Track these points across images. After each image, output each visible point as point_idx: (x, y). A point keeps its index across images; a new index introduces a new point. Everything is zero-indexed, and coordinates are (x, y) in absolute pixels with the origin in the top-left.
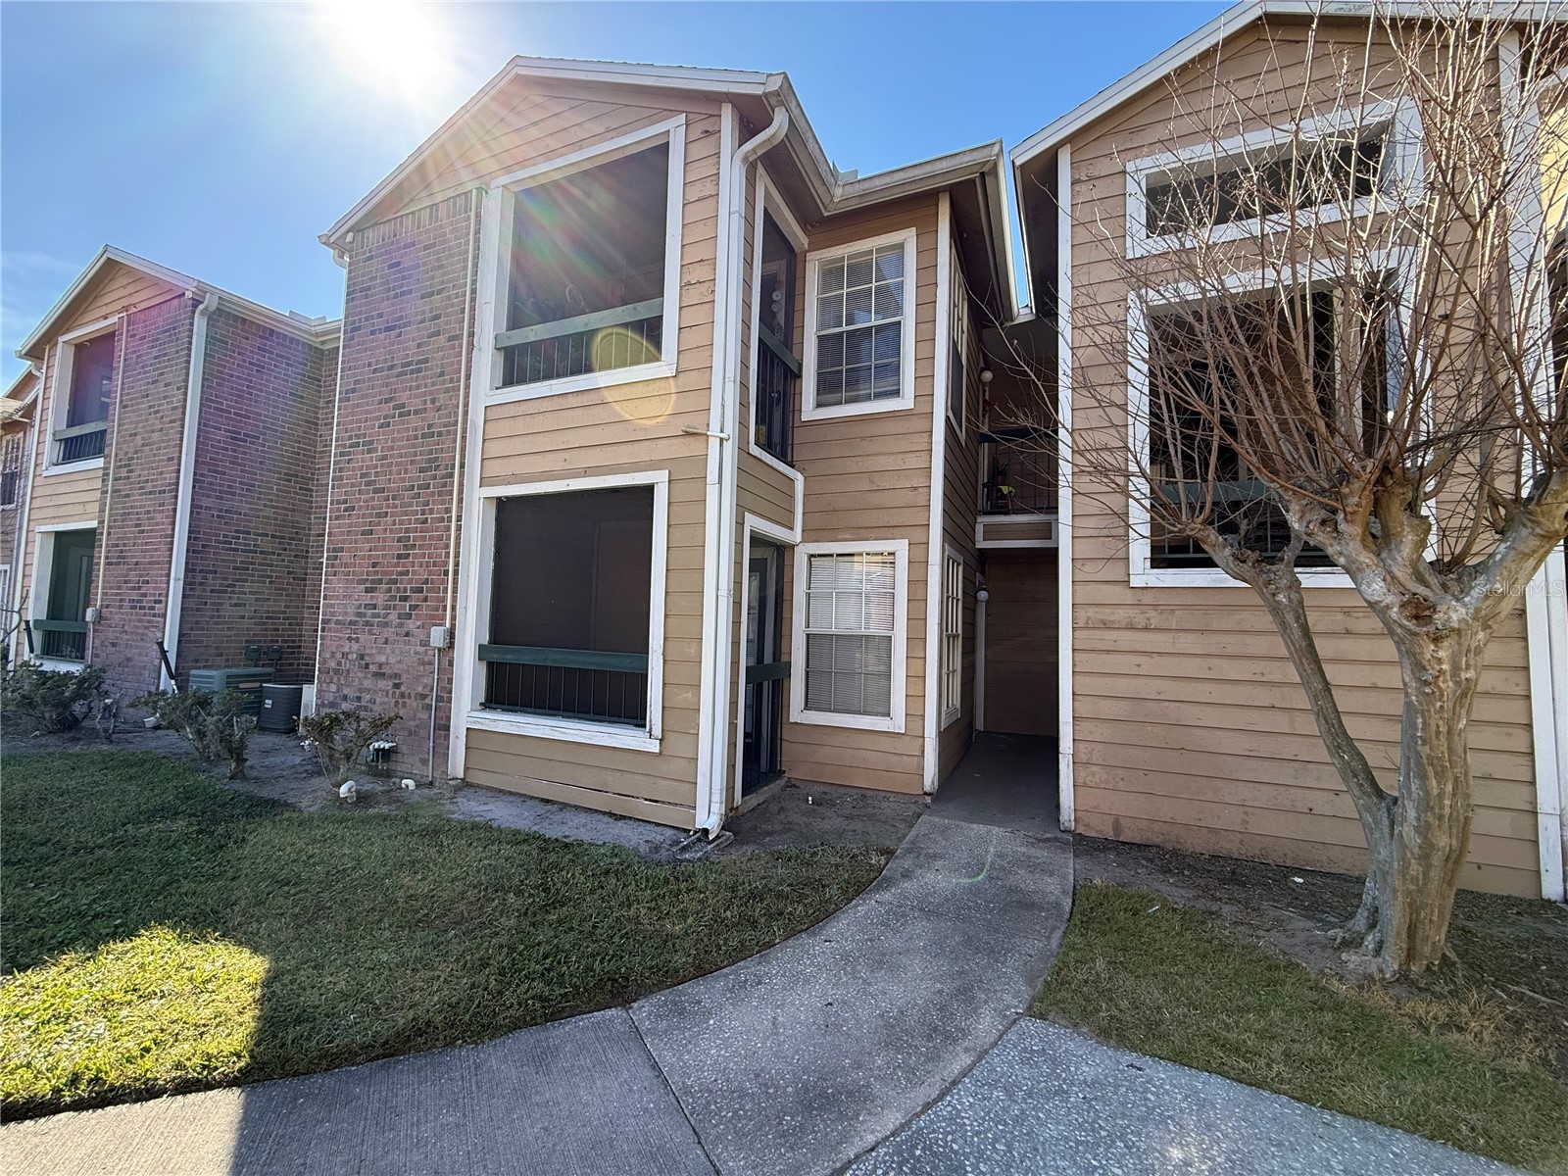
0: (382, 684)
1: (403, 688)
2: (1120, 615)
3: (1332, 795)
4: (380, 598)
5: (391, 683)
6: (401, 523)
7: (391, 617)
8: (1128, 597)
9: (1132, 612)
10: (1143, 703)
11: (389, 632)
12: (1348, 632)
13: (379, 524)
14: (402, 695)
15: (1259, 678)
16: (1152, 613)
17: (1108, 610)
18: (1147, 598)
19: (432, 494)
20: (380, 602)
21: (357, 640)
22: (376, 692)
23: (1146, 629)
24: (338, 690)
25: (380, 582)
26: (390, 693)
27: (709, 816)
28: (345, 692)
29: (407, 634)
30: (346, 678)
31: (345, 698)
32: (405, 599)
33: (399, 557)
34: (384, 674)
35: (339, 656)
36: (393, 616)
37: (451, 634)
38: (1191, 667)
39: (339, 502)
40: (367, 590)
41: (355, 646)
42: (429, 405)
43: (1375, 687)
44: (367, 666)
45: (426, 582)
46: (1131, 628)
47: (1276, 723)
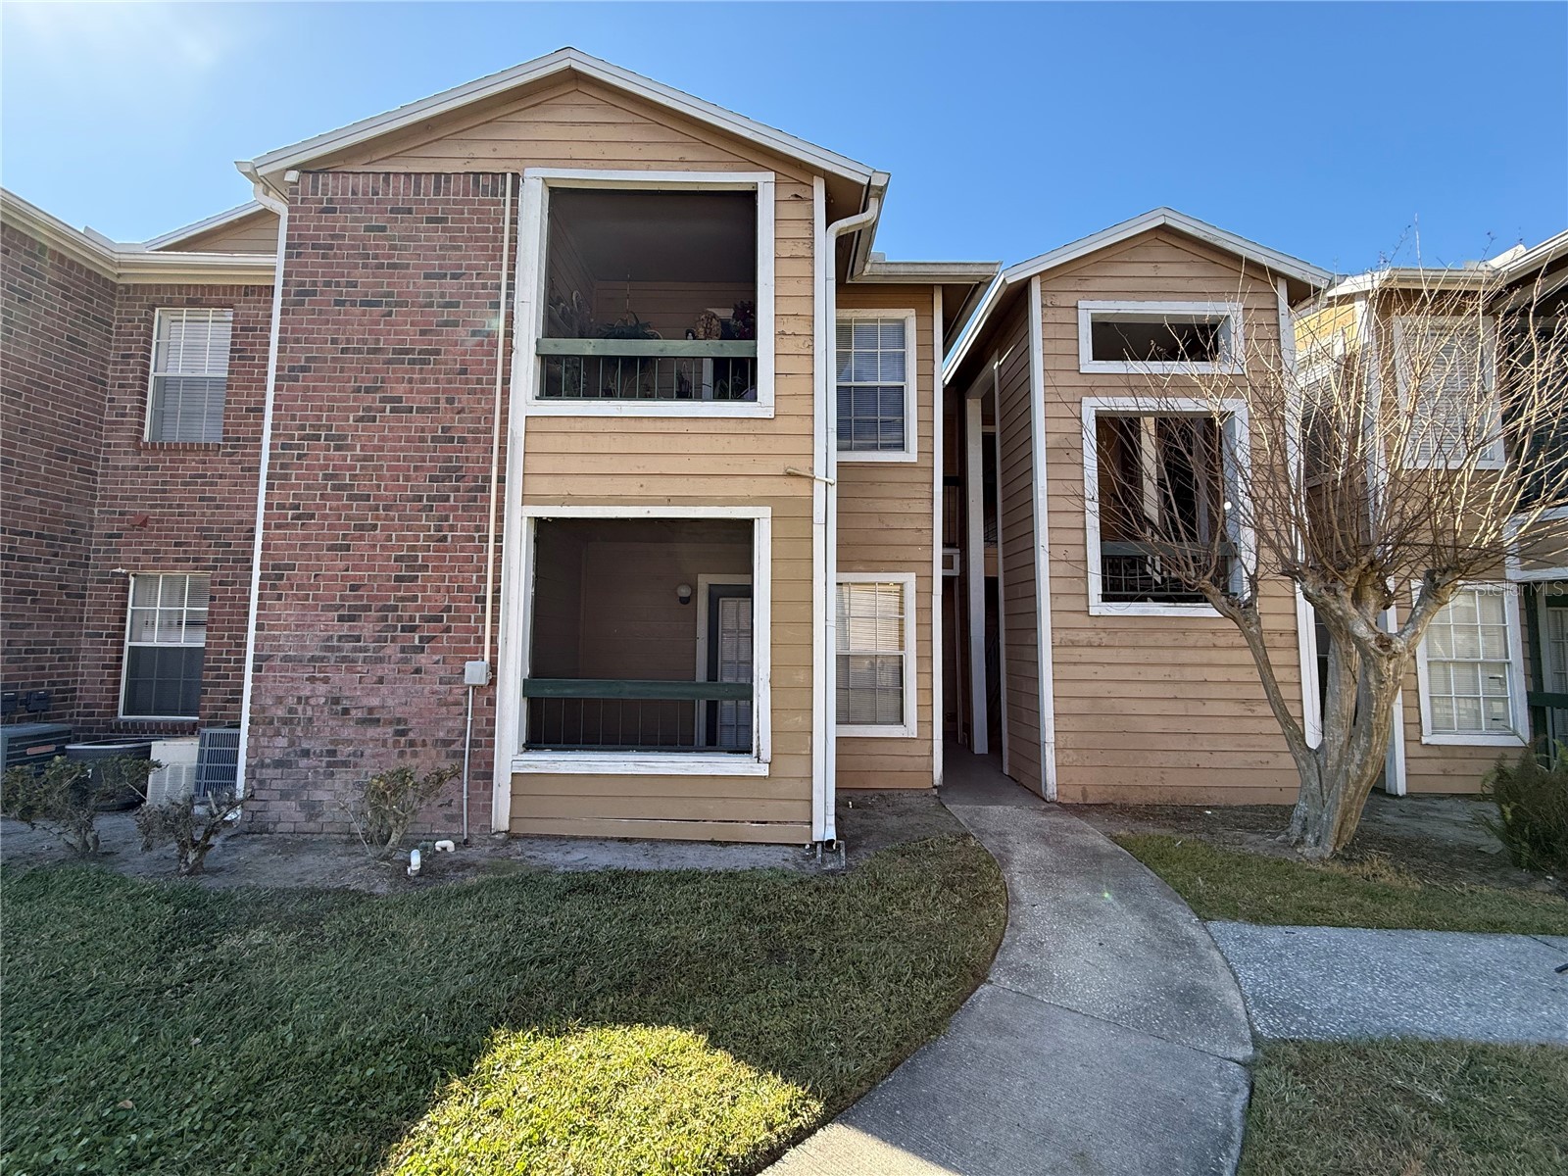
0: (372, 732)
1: (411, 735)
2: (1083, 636)
3: (1208, 754)
4: (367, 628)
5: (390, 730)
6: (404, 539)
7: (388, 651)
8: (1088, 623)
9: (1091, 634)
10: (1100, 701)
11: (386, 670)
12: (1215, 646)
13: (361, 538)
14: (412, 744)
15: (1167, 678)
16: (1103, 635)
17: (1074, 632)
18: (1100, 624)
19: (454, 508)
20: (366, 633)
21: (326, 680)
22: (364, 742)
23: (1099, 646)
24: (292, 744)
25: (367, 608)
26: (390, 741)
27: (824, 828)
28: (305, 745)
29: (418, 671)
30: (306, 730)
31: (306, 753)
32: (413, 629)
33: (398, 579)
34: (378, 720)
35: (291, 701)
36: (392, 650)
37: (493, 668)
38: (1127, 673)
39: (281, 506)
40: (341, 619)
41: (321, 688)
42: (442, 404)
43: (1229, 681)
44: (346, 711)
45: (448, 609)
46: (1090, 645)
47: (1178, 708)
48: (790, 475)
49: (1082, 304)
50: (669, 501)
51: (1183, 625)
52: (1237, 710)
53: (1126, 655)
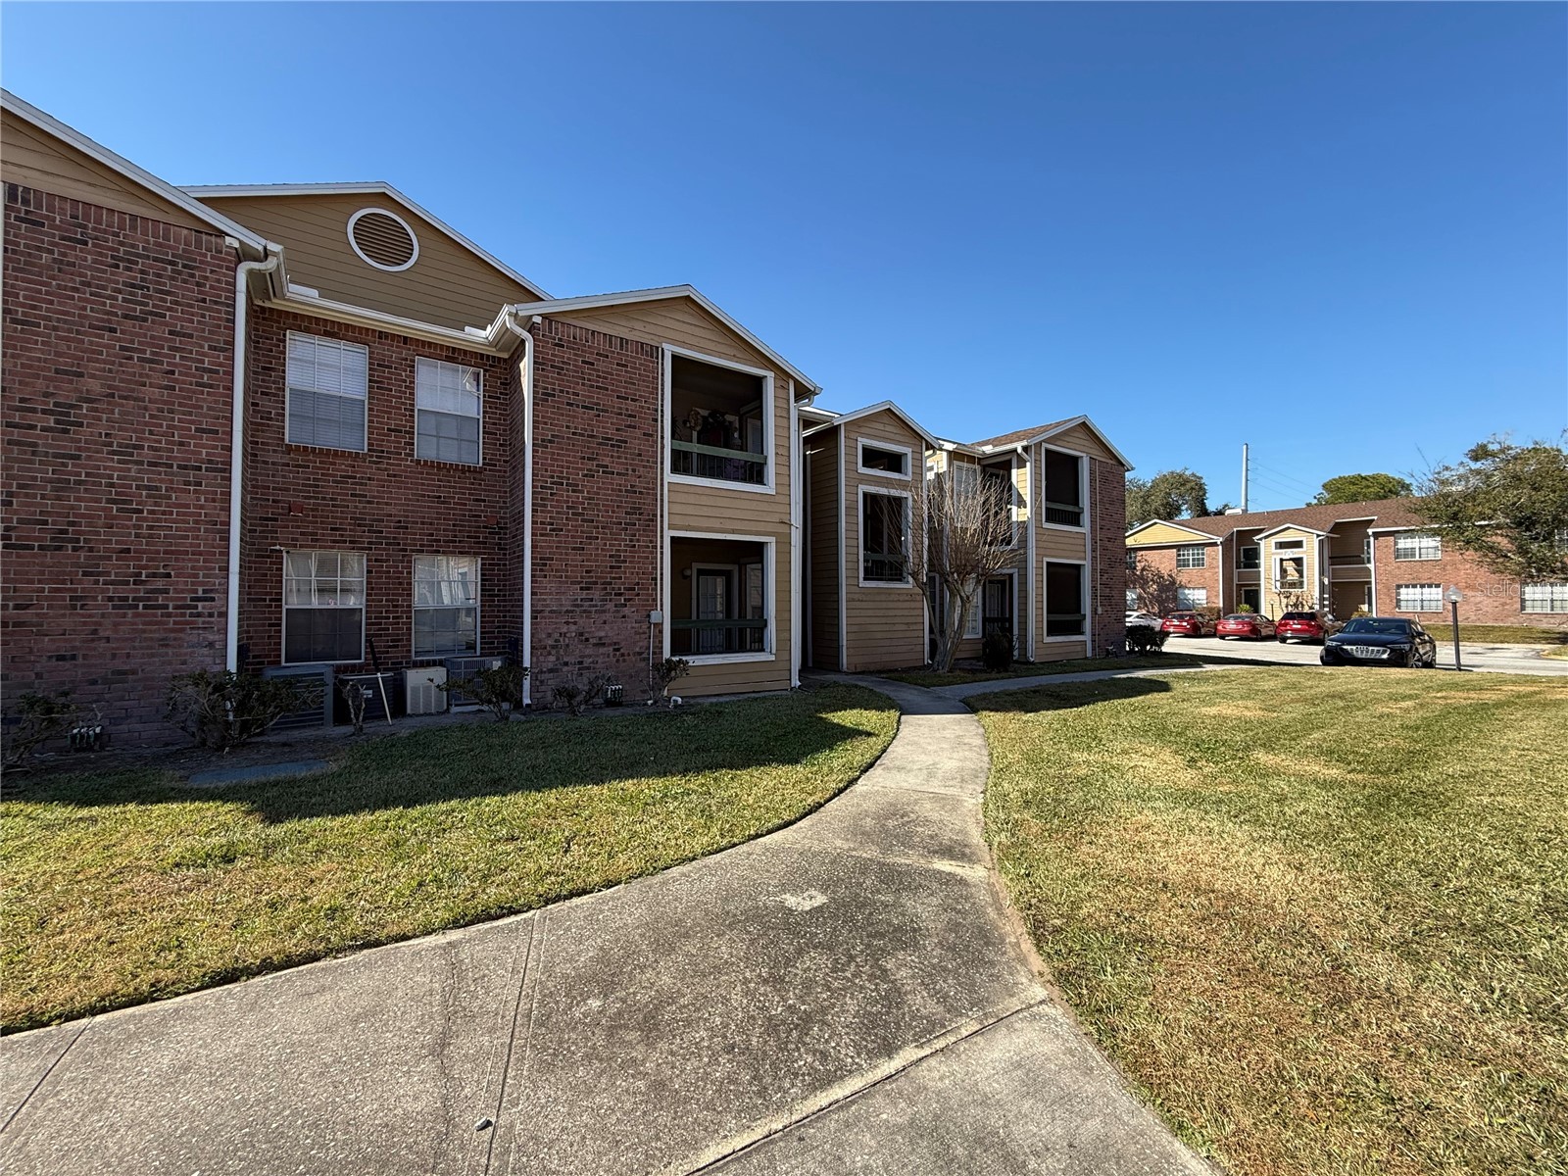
0: (602, 650)
1: (622, 650)
2: (856, 596)
3: (895, 647)
4: (596, 594)
5: (611, 649)
6: (614, 545)
7: (608, 607)
8: (858, 590)
9: (859, 595)
10: (862, 626)
11: (607, 616)
13: (590, 544)
14: (623, 655)
15: (884, 615)
16: (863, 596)
17: (853, 595)
18: (862, 591)
19: (639, 530)
20: (596, 597)
21: (575, 623)
22: (597, 656)
23: (862, 601)
24: (558, 659)
25: (596, 583)
26: (611, 654)
28: (565, 660)
29: (624, 617)
30: (566, 651)
31: (566, 664)
32: (621, 594)
33: (611, 567)
34: (604, 644)
35: (556, 636)
36: (610, 606)
38: (870, 613)
39: (542, 523)
40: (581, 589)
41: (573, 628)
42: (630, 472)
44: (587, 640)
45: (638, 584)
46: (859, 600)
47: (887, 628)
48: (782, 522)
49: (859, 439)
50: (733, 532)
51: (889, 591)
52: (904, 627)
53: (871, 605)
